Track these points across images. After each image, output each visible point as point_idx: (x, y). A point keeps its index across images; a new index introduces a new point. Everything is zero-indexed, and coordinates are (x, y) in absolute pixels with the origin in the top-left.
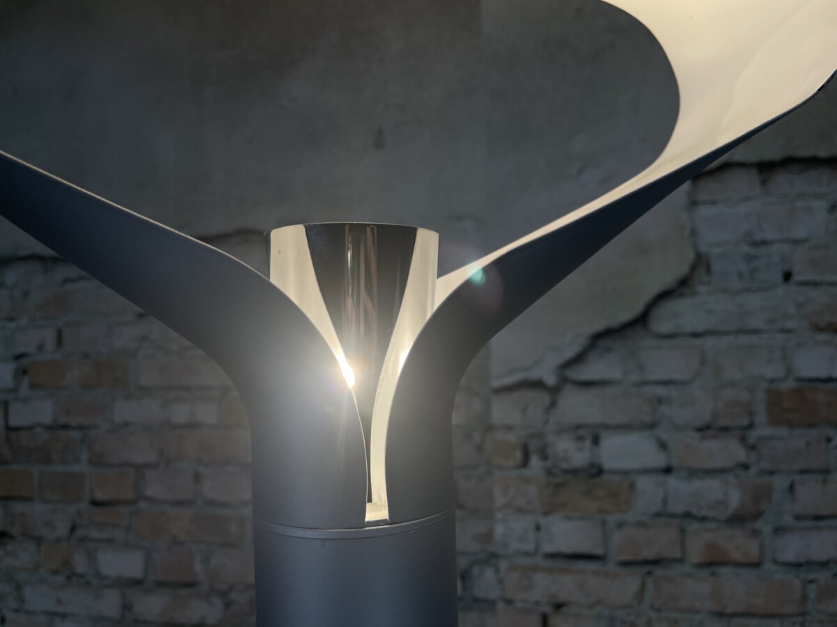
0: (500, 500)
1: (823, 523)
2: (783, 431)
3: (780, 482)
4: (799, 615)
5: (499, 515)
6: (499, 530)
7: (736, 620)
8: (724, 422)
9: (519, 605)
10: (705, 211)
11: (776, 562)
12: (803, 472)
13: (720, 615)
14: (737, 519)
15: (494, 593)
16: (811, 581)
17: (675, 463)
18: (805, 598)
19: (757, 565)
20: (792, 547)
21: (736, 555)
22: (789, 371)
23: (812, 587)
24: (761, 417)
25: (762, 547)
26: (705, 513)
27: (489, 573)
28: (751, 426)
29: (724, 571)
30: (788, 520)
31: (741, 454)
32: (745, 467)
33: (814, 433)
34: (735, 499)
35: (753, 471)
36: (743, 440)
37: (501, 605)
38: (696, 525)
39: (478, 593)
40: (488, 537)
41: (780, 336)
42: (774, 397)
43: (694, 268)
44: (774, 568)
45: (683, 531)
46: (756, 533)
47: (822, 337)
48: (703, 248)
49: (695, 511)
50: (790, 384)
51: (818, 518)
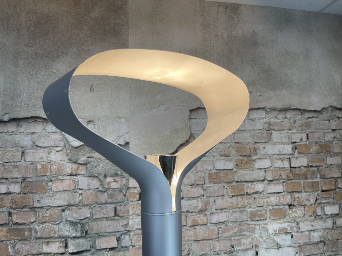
0: (131, 213)
1: (223, 211)
2: (212, 185)
3: (212, 200)
4: (217, 238)
5: (131, 217)
6: (131, 222)
7: (201, 242)
8: (198, 183)
9: (137, 247)
10: (193, 121)
11: (211, 223)
12: (217, 196)
13: (196, 241)
14: (201, 211)
15: (129, 244)
16: (220, 228)
17: (184, 196)
18: (218, 233)
19: (206, 225)
20: (215, 219)
21: (200, 222)
22: (214, 167)
23: (220, 229)
24: (207, 181)
25: (207, 219)
26: (192, 210)
27: (127, 237)
28: (204, 184)
29: (197, 227)
30: (214, 210)
31: (202, 192)
32: (203, 196)
33: (220, 185)
34: (200, 205)
35: (205, 197)
36: (202, 188)
37: (131, 248)
38: (190, 214)
39: (123, 245)
40: (127, 225)
41: (212, 157)
42: (210, 175)
43: (190, 137)
44: (210, 225)
45: (186, 216)
46: (206, 215)
47: (222, 158)
48: (193, 132)
49: (189, 210)
50: (214, 171)
51: (222, 209)
